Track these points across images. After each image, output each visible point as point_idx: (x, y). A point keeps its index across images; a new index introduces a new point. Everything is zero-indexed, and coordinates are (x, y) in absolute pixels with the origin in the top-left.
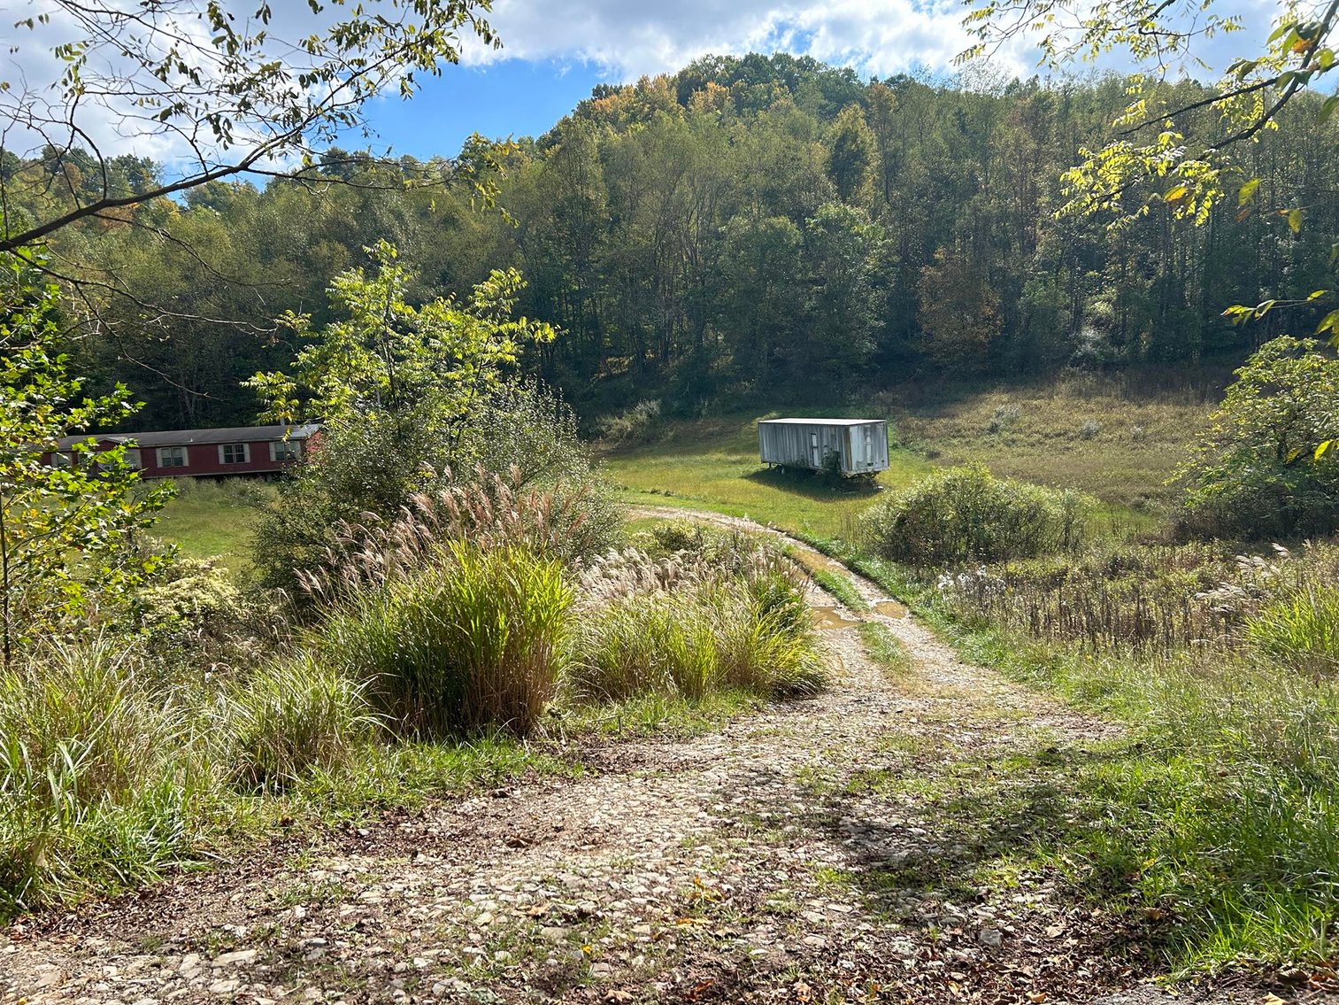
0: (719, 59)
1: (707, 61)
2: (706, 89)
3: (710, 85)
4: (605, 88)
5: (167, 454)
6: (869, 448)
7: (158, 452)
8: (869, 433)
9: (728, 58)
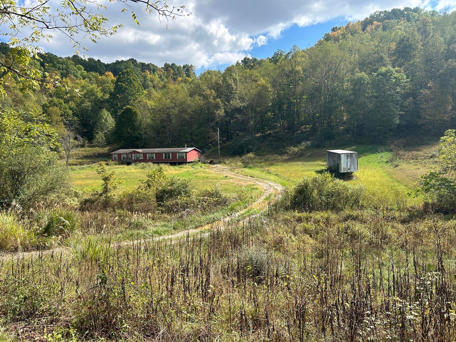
0: (381, 12)
1: (376, 14)
2: (373, 24)
3: (375, 22)
4: (336, 28)
5: (150, 155)
6: (349, 163)
7: (148, 154)
8: (349, 157)
9: (385, 11)
